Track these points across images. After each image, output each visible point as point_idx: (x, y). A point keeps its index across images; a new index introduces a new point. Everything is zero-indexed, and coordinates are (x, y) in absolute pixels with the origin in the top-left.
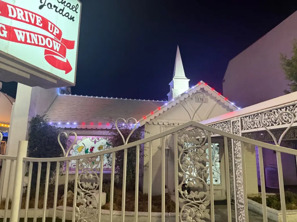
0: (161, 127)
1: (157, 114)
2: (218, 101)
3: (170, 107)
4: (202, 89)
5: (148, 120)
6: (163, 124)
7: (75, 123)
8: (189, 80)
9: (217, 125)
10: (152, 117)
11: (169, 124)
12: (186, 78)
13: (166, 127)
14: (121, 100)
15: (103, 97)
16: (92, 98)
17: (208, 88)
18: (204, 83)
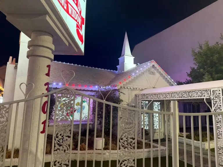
0: (128, 90)
1: (127, 81)
2: (161, 74)
3: (135, 76)
4: (153, 66)
5: (122, 85)
6: (130, 88)
7: (60, 84)
8: (134, 57)
9: (196, 92)
10: (125, 83)
11: (133, 89)
12: (132, 56)
13: (132, 90)
14: (83, 67)
15: (69, 63)
16: (60, 63)
17: (156, 65)
18: (155, 62)
